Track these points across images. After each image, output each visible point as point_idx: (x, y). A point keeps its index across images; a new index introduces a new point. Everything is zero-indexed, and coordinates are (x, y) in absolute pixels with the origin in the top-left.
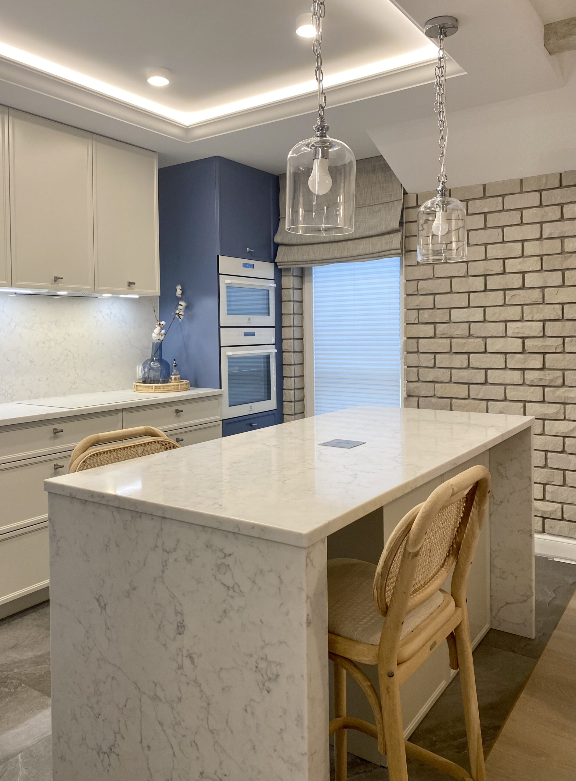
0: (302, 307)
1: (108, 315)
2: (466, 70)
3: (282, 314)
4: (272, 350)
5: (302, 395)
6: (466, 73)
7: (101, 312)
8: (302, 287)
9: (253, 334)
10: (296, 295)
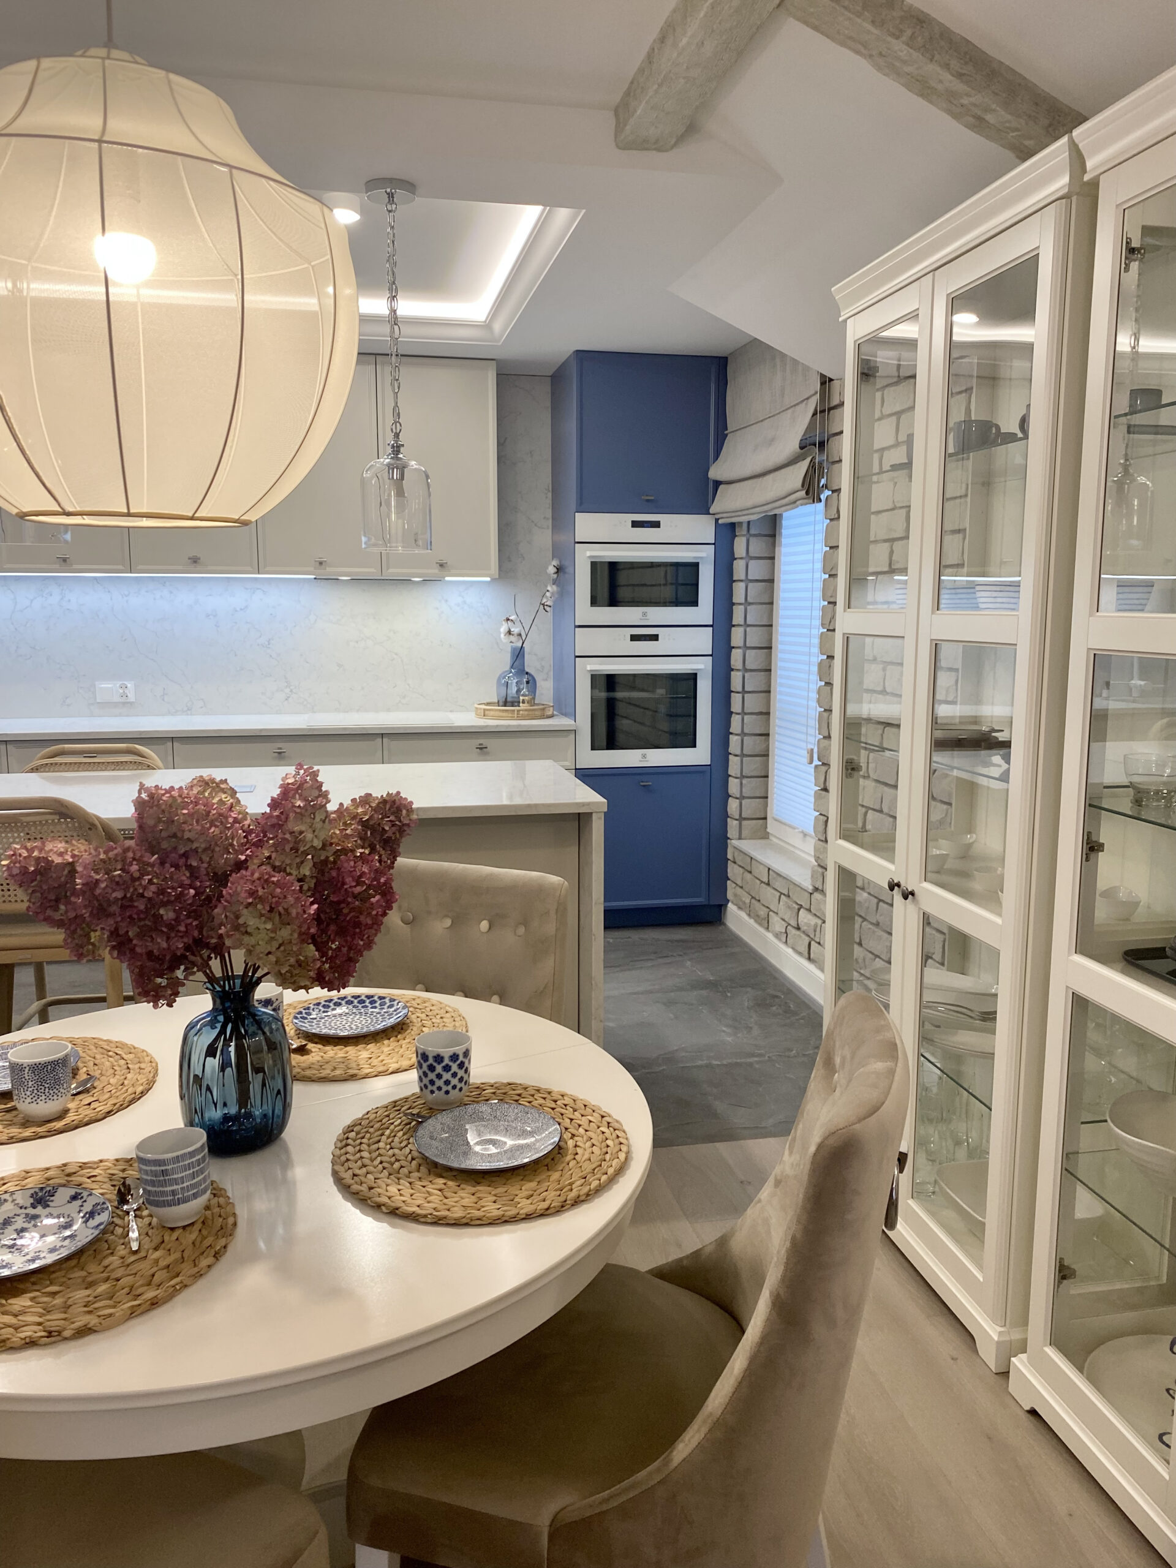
0: (771, 592)
1: (458, 605)
2: (581, 208)
3: (734, 604)
4: (703, 667)
5: (764, 746)
6: (584, 211)
7: (446, 601)
8: (774, 552)
9: (655, 638)
10: (757, 570)
